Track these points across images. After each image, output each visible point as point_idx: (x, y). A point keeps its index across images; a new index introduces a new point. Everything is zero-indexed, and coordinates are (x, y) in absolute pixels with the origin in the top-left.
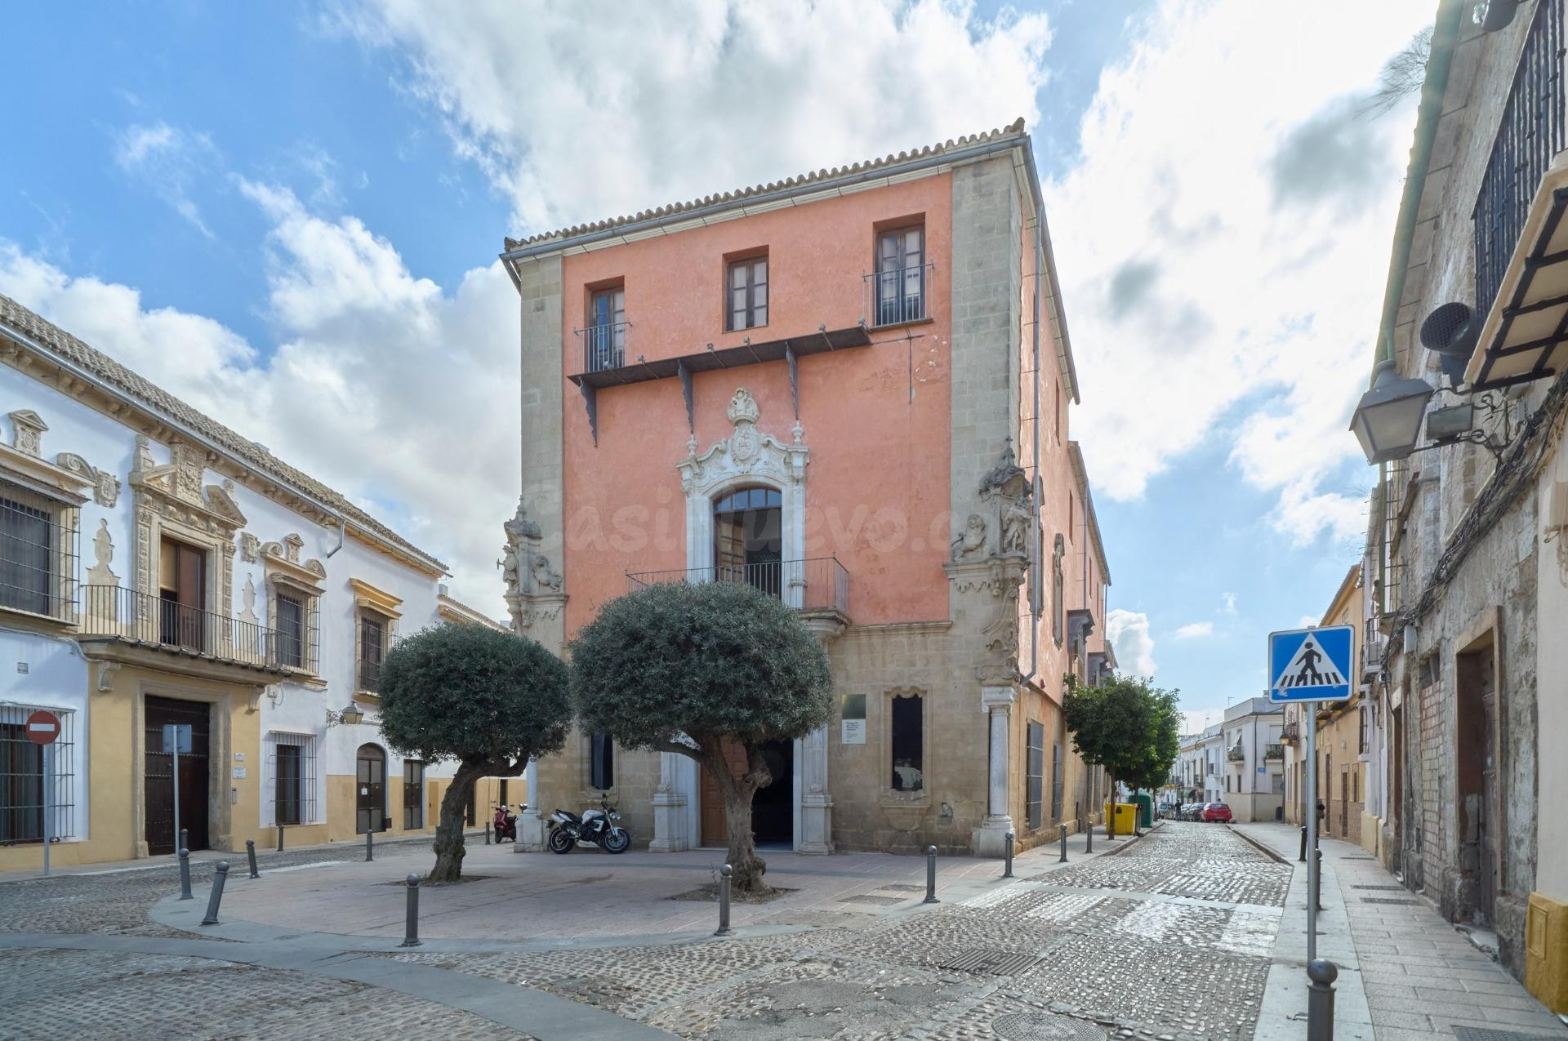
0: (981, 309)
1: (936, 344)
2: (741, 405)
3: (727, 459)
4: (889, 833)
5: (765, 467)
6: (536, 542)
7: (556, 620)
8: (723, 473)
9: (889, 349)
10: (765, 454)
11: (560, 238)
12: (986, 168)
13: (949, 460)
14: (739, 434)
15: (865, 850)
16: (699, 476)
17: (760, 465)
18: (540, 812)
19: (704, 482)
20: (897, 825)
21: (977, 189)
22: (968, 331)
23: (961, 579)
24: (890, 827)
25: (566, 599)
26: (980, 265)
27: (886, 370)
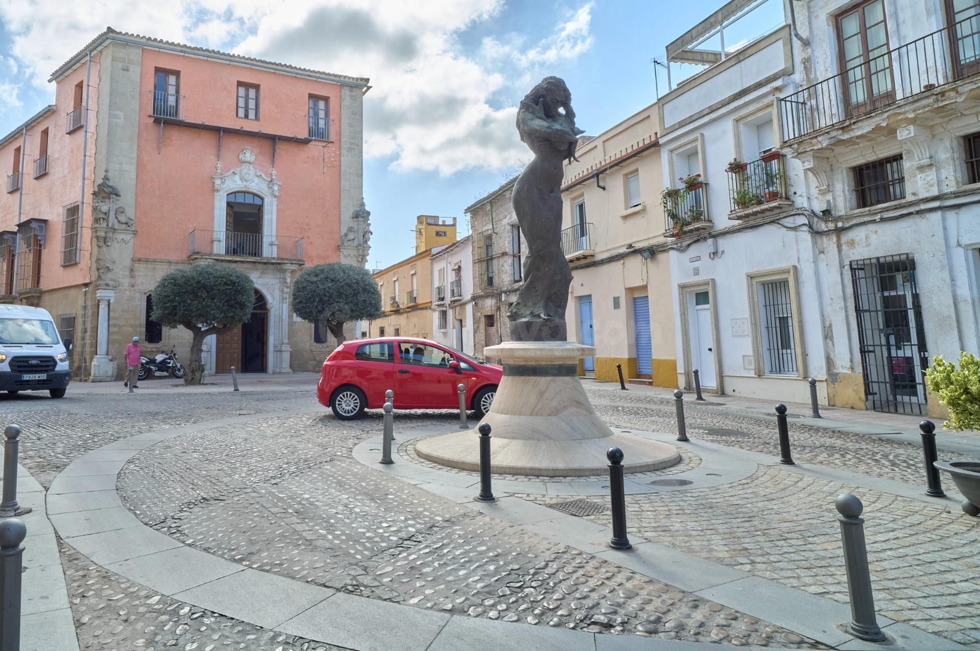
0: (352, 144)
1: (334, 152)
2: (248, 155)
3: (237, 178)
4: (314, 363)
5: (256, 185)
6: (118, 198)
7: (129, 244)
8: (234, 183)
9: (315, 148)
10: (256, 180)
11: (144, 41)
12: (354, 90)
13: (340, 201)
14: (245, 167)
15: (303, 371)
16: (223, 183)
17: (253, 184)
18: (110, 357)
19: (225, 186)
20: (318, 359)
21: (351, 96)
22: (348, 151)
23: (346, 252)
24: (315, 359)
25: (135, 233)
26: (352, 126)
27: (313, 157)
